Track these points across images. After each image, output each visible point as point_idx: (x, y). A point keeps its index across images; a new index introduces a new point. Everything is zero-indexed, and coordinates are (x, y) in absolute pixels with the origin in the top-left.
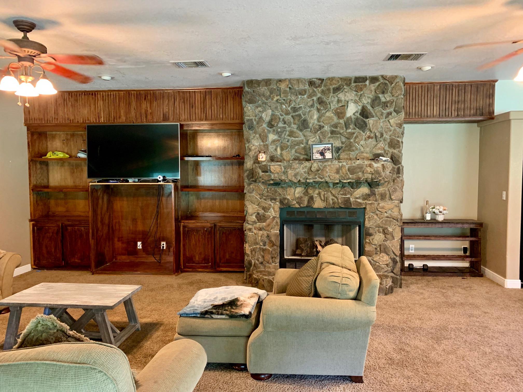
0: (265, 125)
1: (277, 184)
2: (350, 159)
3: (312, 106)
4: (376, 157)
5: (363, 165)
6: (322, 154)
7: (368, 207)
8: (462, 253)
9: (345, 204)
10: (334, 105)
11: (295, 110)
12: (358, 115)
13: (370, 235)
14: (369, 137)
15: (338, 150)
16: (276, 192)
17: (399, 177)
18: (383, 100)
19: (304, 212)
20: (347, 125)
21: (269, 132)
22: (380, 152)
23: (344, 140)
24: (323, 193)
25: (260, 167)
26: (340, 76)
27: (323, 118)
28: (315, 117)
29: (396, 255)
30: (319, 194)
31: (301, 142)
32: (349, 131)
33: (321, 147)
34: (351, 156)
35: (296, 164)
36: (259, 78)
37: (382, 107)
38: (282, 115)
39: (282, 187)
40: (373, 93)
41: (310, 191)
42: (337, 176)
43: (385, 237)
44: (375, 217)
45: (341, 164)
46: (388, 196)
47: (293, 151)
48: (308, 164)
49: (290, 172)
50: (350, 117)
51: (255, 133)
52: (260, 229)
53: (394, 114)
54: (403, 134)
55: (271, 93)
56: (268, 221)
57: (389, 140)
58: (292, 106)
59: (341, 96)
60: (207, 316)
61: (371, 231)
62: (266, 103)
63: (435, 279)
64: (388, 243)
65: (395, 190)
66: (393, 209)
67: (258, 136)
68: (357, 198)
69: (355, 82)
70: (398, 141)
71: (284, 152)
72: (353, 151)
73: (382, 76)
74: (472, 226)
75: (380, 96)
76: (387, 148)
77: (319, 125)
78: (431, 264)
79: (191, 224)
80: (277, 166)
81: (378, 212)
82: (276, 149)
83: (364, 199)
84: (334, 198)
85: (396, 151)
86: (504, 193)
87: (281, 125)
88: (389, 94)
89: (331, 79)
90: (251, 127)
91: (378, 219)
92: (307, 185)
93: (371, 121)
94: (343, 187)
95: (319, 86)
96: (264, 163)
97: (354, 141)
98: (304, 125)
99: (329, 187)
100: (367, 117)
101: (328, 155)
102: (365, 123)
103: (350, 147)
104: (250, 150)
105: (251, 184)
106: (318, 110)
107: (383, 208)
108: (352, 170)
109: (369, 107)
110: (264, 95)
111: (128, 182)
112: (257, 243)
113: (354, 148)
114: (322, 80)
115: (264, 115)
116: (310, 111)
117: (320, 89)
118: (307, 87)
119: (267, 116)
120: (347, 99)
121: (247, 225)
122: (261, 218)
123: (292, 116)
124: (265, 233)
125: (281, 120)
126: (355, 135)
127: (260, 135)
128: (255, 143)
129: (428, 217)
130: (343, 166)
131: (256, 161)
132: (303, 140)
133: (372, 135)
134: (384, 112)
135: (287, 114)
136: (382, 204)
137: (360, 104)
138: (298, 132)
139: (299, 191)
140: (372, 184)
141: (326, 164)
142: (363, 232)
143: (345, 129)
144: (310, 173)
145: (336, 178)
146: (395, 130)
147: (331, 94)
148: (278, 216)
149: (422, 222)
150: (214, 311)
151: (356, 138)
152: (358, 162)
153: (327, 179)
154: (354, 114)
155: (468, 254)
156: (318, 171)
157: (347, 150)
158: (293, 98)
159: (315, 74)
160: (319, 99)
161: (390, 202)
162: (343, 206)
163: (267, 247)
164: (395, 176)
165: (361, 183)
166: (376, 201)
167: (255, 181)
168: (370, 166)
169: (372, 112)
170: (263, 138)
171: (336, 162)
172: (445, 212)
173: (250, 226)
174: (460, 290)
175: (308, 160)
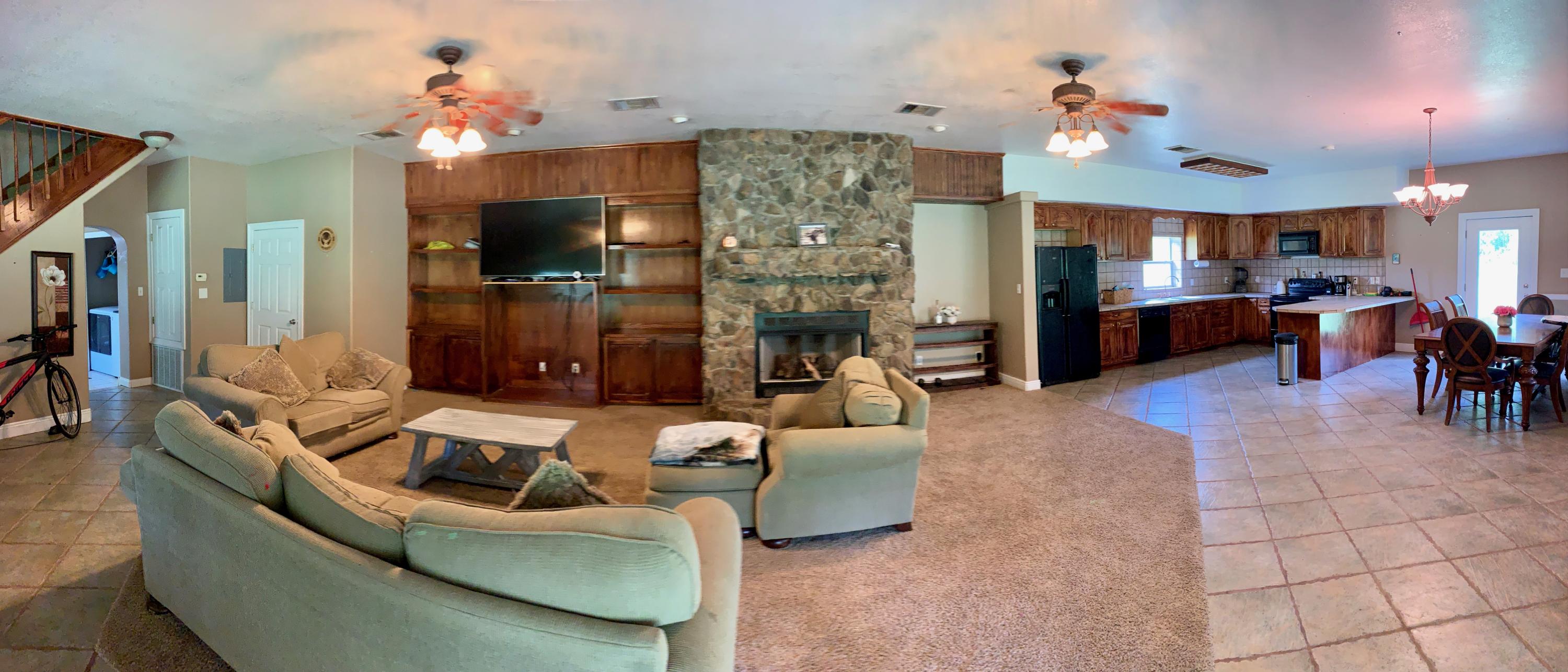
0: (732, 196)
1: (751, 280)
2: (850, 245)
3: (797, 170)
4: (882, 243)
5: (867, 253)
6: (813, 238)
7: (873, 309)
8: (975, 360)
9: (843, 307)
10: (827, 171)
11: (774, 174)
12: (858, 185)
13: (876, 345)
14: (873, 217)
15: (834, 232)
16: (749, 291)
17: (909, 270)
18: (888, 167)
19: (788, 319)
20: (844, 199)
21: (738, 206)
22: (887, 236)
23: (841, 219)
24: (814, 292)
25: (728, 257)
26: (834, 130)
27: (813, 187)
28: (803, 185)
29: (908, 369)
30: (809, 293)
31: (783, 221)
32: (847, 206)
33: (812, 228)
34: (851, 242)
35: (779, 252)
36: (724, 128)
37: (888, 177)
38: (756, 182)
39: (758, 285)
40: (876, 157)
41: (797, 290)
42: (836, 268)
43: (895, 347)
44: (882, 321)
45: (839, 252)
46: (897, 294)
47: (773, 233)
48: (795, 252)
49: (771, 262)
50: (848, 188)
51: (718, 207)
52: (727, 344)
53: (902, 186)
54: (912, 213)
55: (741, 149)
56: (738, 333)
57: (896, 222)
58: (770, 168)
59: (836, 157)
60: (693, 464)
61: (878, 340)
62: (732, 164)
63: (951, 394)
64: (899, 355)
65: (906, 287)
66: (903, 310)
67: (721, 211)
68: (858, 298)
69: (854, 140)
70: (907, 223)
71: (760, 235)
72: (853, 234)
73: (887, 135)
74: (987, 328)
75: (885, 161)
76: (894, 232)
77: (808, 197)
78: (945, 377)
79: (618, 339)
80: (752, 255)
81: (885, 316)
82: (748, 231)
83: (868, 299)
84: (829, 298)
85: (904, 236)
86: (1019, 286)
87: (755, 195)
88: (896, 160)
89: (822, 133)
90: (711, 199)
91: (886, 324)
92: (792, 281)
93: (874, 195)
94: (841, 283)
95: (806, 142)
96: (734, 251)
97: (854, 221)
98: (787, 196)
99: (822, 283)
100: (869, 190)
101: (822, 239)
102: (866, 195)
103: (848, 230)
104: (711, 232)
105: (712, 280)
106: (806, 176)
107: (891, 309)
108: (854, 260)
109: (871, 176)
110: (730, 152)
111: (531, 280)
112: (721, 364)
113: (854, 231)
114: (810, 133)
115: (730, 181)
116: (795, 177)
117: (807, 147)
118: (790, 143)
119: (734, 182)
120: (844, 163)
121: (707, 339)
122: (727, 329)
123: (771, 184)
124: (734, 349)
125: (755, 188)
126: (855, 213)
127: (725, 210)
128: (716, 223)
129: (939, 320)
130: (843, 254)
131: (721, 248)
132: (784, 218)
133: (876, 214)
134: (890, 183)
135: (763, 180)
136: (891, 305)
137: (861, 170)
138: (780, 206)
139: (781, 290)
140: (877, 279)
141: (820, 251)
142: (867, 341)
143: (841, 203)
144: (799, 264)
145: (834, 270)
146: (903, 208)
147: (823, 155)
148: (752, 325)
149: (931, 326)
150: (704, 456)
151: (857, 216)
152: (862, 249)
153: (823, 273)
154: (853, 184)
155: (982, 360)
156: (810, 260)
157: (845, 233)
158: (772, 157)
159: (799, 126)
160: (807, 160)
161: (899, 302)
162: (841, 309)
163: (737, 369)
164: (905, 268)
165: (863, 277)
166: (883, 300)
167: (719, 277)
168: (877, 254)
169: (875, 182)
170: (730, 214)
171: (833, 249)
172: (958, 313)
173: (711, 341)
174: (982, 402)
175: (795, 246)
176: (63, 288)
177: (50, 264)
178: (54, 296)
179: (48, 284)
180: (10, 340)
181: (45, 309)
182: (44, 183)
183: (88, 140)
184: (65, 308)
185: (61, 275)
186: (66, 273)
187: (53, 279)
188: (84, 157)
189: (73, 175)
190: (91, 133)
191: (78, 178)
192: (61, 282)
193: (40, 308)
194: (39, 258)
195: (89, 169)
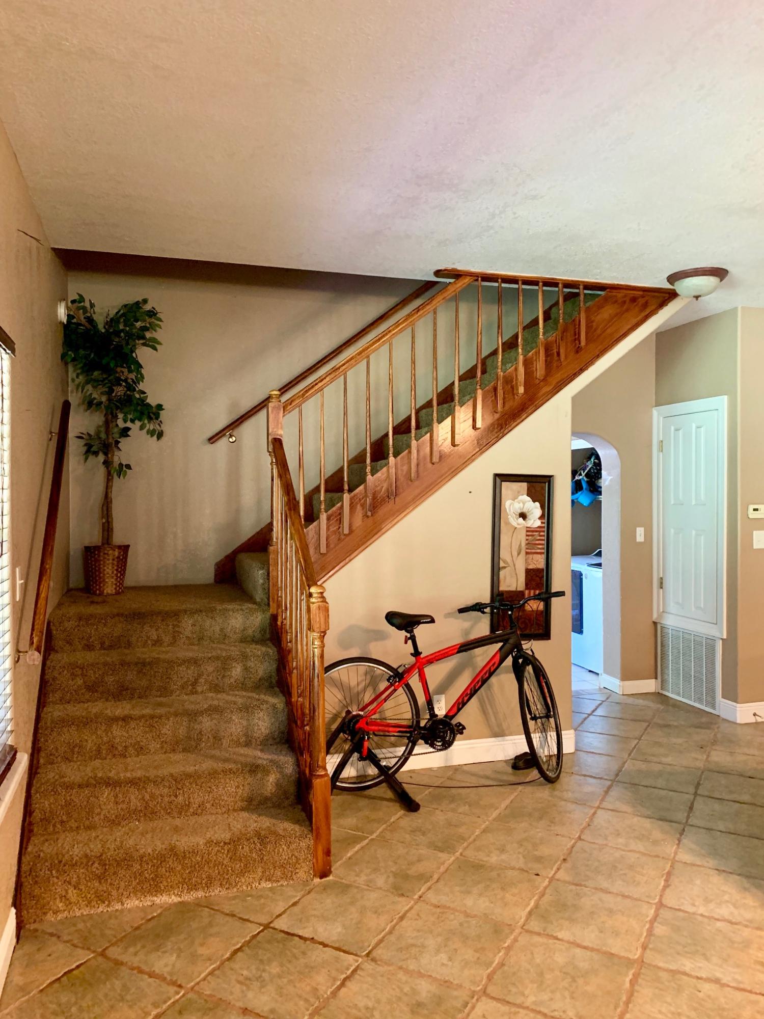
176: (538, 530)
177: (520, 493)
178: (523, 544)
179: (514, 523)
180: (461, 611)
181: (511, 564)
182: (516, 369)
183: (582, 297)
184: (539, 562)
185: (535, 510)
186: (542, 507)
187: (523, 516)
188: (576, 324)
189: (558, 354)
190: (588, 286)
191: (566, 357)
192: (535, 521)
193: (505, 562)
194: (503, 483)
195: (583, 343)
